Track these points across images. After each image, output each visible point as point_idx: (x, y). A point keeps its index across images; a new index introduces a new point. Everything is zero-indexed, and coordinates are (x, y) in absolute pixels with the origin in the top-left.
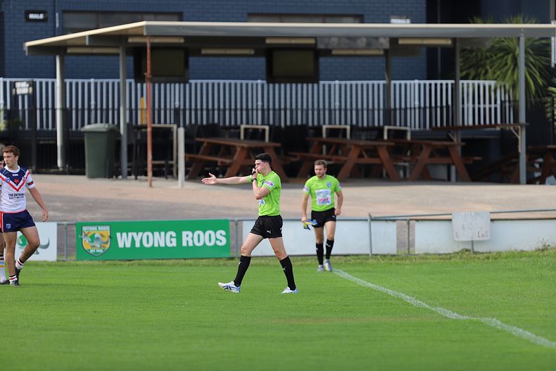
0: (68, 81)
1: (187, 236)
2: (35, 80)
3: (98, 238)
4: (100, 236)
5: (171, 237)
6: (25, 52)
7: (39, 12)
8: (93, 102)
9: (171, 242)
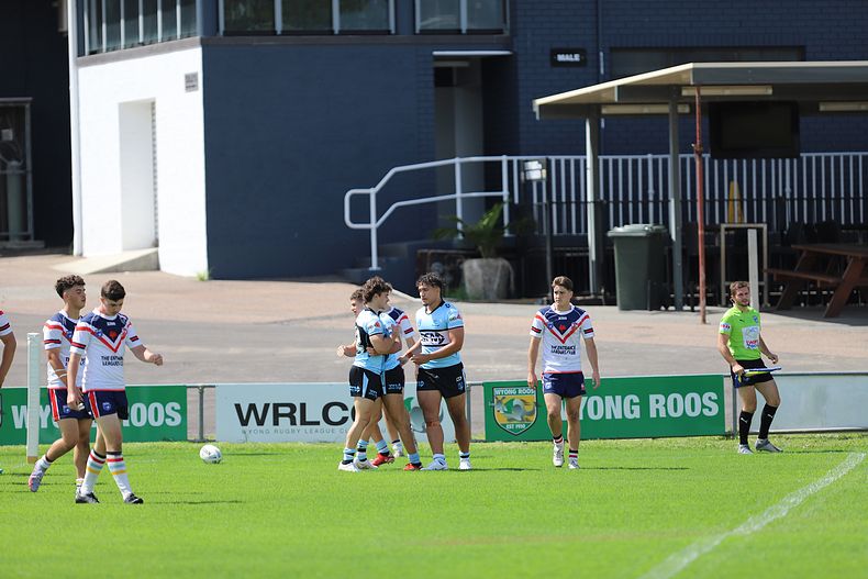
0: (601, 158)
1: (657, 401)
2: (550, 157)
3: (517, 406)
4: (521, 404)
5: (632, 403)
6: (535, 113)
7: (572, 52)
8: (651, 191)
9: (632, 412)
